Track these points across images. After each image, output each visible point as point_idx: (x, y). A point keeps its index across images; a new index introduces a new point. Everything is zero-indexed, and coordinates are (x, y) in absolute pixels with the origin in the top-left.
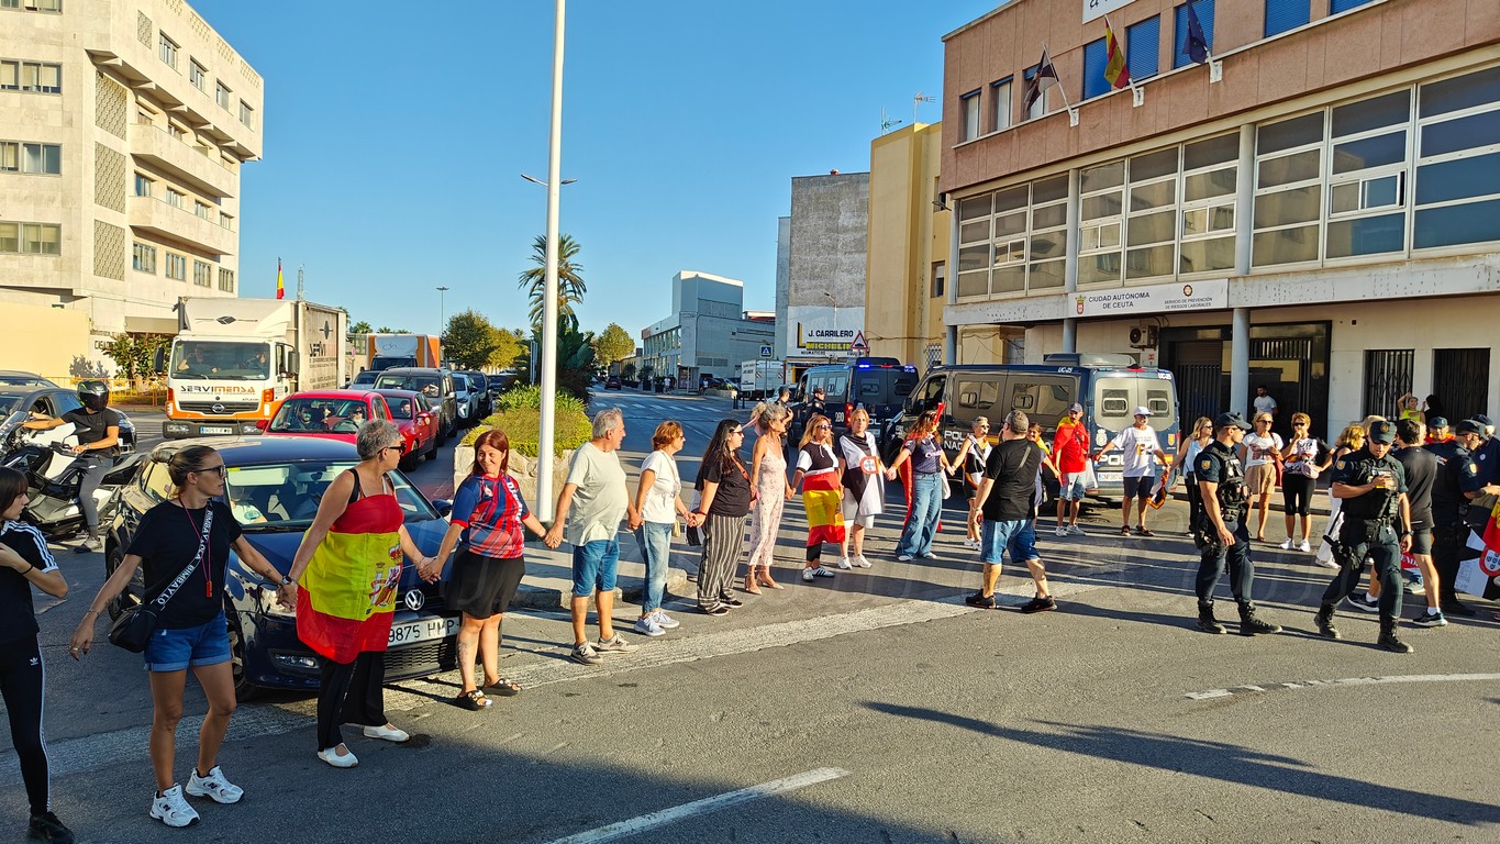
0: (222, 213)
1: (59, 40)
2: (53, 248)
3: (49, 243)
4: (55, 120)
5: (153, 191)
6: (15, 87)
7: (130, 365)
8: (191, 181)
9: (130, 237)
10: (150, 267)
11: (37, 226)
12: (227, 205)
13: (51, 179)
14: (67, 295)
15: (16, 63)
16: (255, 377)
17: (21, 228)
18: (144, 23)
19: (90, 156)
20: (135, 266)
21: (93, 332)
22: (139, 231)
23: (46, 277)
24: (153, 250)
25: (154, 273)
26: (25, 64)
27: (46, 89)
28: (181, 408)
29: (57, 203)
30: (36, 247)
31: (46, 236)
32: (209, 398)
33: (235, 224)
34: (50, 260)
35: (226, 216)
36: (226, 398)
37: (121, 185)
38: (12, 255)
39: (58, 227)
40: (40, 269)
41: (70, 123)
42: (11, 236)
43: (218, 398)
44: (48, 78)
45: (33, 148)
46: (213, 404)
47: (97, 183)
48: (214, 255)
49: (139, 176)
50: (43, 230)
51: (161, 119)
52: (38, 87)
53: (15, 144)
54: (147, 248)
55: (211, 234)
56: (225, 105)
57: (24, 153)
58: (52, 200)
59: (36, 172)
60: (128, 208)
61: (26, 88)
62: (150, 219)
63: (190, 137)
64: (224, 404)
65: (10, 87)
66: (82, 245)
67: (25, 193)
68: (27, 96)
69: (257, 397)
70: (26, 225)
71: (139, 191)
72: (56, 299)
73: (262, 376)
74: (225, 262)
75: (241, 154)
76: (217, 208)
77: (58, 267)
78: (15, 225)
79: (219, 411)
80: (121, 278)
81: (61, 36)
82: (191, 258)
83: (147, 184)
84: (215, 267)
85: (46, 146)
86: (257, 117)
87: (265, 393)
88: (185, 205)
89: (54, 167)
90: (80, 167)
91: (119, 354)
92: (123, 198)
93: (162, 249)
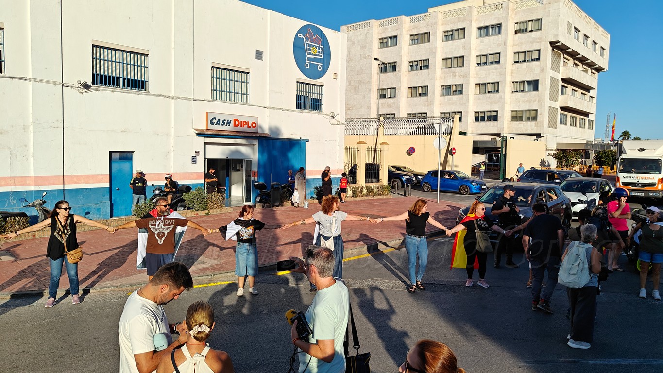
0: (590, 96)
1: (540, 40)
2: (535, 118)
3: (533, 116)
4: (537, 71)
5: (567, 92)
6: (524, 61)
8: (580, 85)
9: (559, 111)
10: (565, 122)
11: (530, 111)
12: (593, 93)
13: (535, 93)
14: (539, 136)
15: (525, 52)
16: (654, 173)
17: (524, 112)
18: (569, 24)
19: (548, 82)
20: (560, 123)
21: (547, 149)
22: (562, 109)
23: (532, 129)
25: (566, 124)
26: (528, 52)
27: (535, 60)
28: (622, 184)
29: (537, 102)
30: (529, 119)
31: (533, 114)
32: (635, 181)
33: (595, 100)
34: (534, 123)
35: (592, 97)
36: (641, 181)
37: (557, 91)
38: (521, 122)
39: (536, 111)
40: (530, 127)
41: (542, 71)
42: (521, 115)
43: (638, 181)
44: (536, 56)
45: (529, 82)
46: (636, 183)
47: (550, 92)
48: (586, 114)
49: (563, 86)
50: (532, 112)
51: (571, 62)
52: (532, 60)
53: (523, 82)
54: (565, 115)
55: (588, 106)
56: (595, 50)
57: (526, 84)
58: (535, 101)
59: (530, 91)
60: (559, 101)
61: (528, 61)
62: (567, 103)
63: (581, 67)
64: (641, 183)
65: (523, 61)
66: (544, 117)
67: (526, 99)
68: (529, 63)
69: (656, 181)
70: (526, 111)
71: (563, 93)
72: (535, 137)
73: (658, 173)
74: (591, 117)
75: (599, 70)
76: (589, 94)
77: (536, 125)
78: (522, 111)
79: (639, 186)
80: (556, 128)
81: (540, 39)
82: (579, 117)
83: (565, 89)
84: (587, 119)
85: (534, 81)
86: (607, 53)
87: (659, 180)
88: (577, 96)
89: (536, 88)
90: (545, 87)
91: (557, 158)
92: (558, 96)
93: (569, 115)
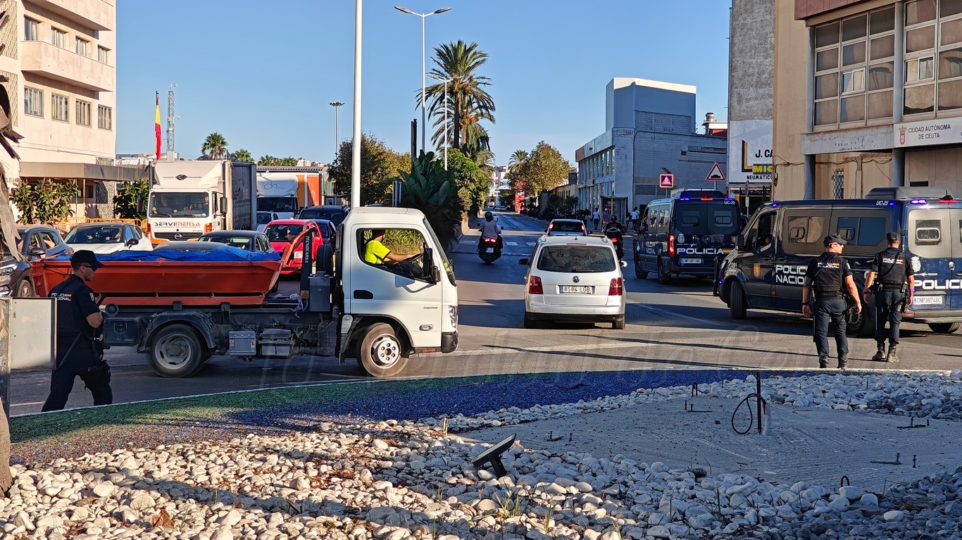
0: (99, 47)
5: (40, 32)
7: (30, 210)
8: (71, 17)
9: (23, 82)
10: (38, 110)
12: (106, 38)
20: (26, 112)
22: (29, 75)
24: (41, 93)
25: (42, 115)
32: (173, 230)
33: (112, 57)
35: (103, 48)
36: (182, 230)
37: (14, 33)
43: (178, 230)
46: (175, 234)
48: (93, 92)
49: (27, 18)
54: (36, 91)
55: (92, 72)
60: (19, 54)
62: (39, 63)
64: (181, 233)
69: (202, 229)
71: (28, 36)
73: (204, 215)
74: (106, 99)
76: (95, 42)
79: (179, 239)
80: (15, 124)
82: (73, 97)
83: (34, 26)
84: (95, 104)
87: (207, 226)
88: (67, 43)
91: (20, 200)
92: (15, 44)
93: (48, 91)
